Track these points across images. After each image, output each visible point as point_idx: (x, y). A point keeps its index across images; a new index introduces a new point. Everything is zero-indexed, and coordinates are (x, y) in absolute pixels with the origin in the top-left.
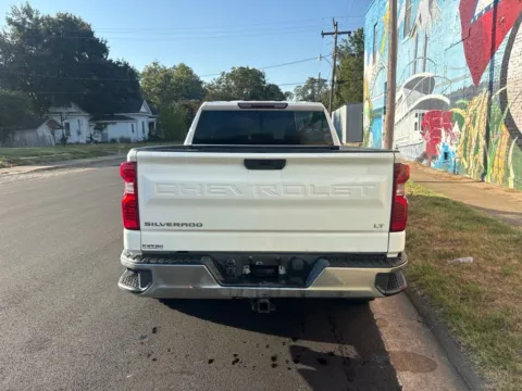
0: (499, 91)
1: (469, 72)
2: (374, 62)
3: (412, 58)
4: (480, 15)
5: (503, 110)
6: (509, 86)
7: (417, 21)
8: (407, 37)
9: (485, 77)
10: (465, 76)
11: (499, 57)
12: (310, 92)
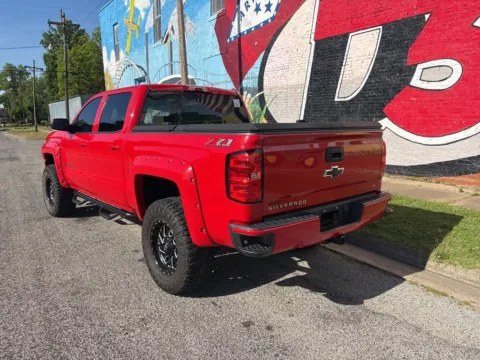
0: (257, 95)
1: (229, 79)
2: (117, 58)
3: (168, 61)
4: (235, 37)
5: (262, 108)
6: (266, 92)
7: (169, 31)
8: (159, 42)
9: (245, 83)
10: (226, 82)
11: (254, 71)
12: (9, 79)
